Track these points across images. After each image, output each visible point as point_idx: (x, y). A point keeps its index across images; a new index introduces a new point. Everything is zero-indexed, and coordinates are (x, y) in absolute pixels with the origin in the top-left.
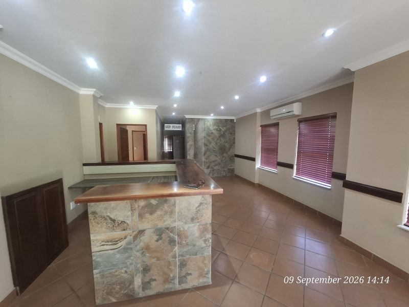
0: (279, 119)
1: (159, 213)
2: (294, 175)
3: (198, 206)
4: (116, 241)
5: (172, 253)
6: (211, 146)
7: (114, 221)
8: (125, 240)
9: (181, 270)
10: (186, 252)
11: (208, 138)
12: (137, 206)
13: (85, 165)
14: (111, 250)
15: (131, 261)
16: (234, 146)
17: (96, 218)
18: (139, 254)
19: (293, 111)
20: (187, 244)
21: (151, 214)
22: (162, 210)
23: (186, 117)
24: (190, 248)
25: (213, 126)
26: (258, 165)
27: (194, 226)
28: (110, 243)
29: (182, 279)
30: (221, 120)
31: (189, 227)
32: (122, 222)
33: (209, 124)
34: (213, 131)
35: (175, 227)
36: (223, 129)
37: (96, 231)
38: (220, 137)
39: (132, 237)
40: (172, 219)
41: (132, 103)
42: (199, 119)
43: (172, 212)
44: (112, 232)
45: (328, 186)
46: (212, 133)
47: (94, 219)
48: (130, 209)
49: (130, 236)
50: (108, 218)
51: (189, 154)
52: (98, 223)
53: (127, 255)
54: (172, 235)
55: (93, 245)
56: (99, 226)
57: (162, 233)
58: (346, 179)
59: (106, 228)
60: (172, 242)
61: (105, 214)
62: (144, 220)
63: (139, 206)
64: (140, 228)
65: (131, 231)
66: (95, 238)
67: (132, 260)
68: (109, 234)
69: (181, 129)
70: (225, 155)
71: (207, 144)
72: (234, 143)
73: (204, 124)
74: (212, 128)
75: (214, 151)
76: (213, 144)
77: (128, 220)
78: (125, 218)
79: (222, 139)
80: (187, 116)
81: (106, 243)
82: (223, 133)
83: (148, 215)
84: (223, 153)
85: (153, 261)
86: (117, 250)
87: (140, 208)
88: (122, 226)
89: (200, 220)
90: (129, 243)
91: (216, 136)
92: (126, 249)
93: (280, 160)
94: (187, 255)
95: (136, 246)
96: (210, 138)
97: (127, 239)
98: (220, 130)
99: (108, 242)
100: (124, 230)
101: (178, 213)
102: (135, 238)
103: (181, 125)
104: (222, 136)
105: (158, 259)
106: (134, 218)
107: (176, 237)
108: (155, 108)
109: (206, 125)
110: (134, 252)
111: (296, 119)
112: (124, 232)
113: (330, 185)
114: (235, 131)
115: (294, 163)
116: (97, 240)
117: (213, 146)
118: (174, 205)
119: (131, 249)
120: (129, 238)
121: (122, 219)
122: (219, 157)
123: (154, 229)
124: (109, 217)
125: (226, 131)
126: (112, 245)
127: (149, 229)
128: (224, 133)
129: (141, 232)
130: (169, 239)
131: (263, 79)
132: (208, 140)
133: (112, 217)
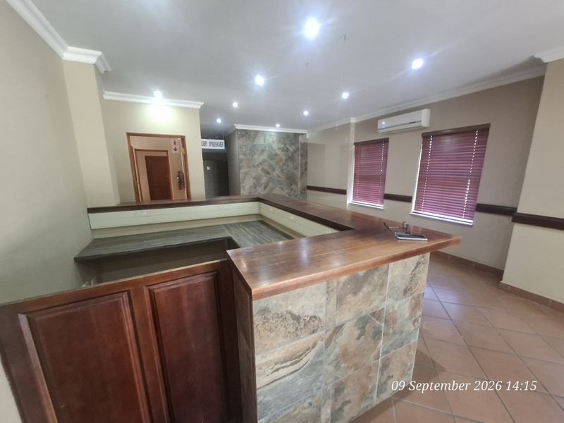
0: (390, 133)
1: (366, 289)
2: (413, 210)
3: (415, 269)
4: (300, 356)
5: (375, 353)
6: (274, 174)
7: (297, 318)
8: (314, 350)
9: (382, 374)
10: (392, 345)
11: (271, 162)
12: (335, 284)
13: (91, 210)
14: (290, 374)
15: (319, 384)
16: (307, 174)
17: (268, 320)
18: (331, 368)
19: (421, 121)
20: (395, 333)
21: (355, 294)
22: (370, 283)
23: (237, 128)
24: (396, 337)
25: (278, 143)
26: (350, 199)
27: (406, 302)
28: (289, 363)
29: (382, 387)
30: (288, 135)
31: (400, 306)
32: (311, 318)
33: (271, 140)
34: (278, 152)
35: (383, 309)
36: (291, 149)
37: (267, 347)
38: (286, 161)
39: (323, 342)
40: (381, 297)
41: (158, 94)
42: (258, 132)
43: (383, 285)
44: (294, 340)
45: (469, 222)
46: (276, 154)
47: (264, 323)
48: (325, 291)
49: (322, 340)
50: (288, 316)
51: (243, 187)
52: (271, 330)
53: (313, 375)
54: (378, 322)
55: (259, 376)
56: (273, 334)
57: (366, 323)
58: (518, 211)
59: (285, 337)
60: (377, 334)
61: (283, 310)
62: (344, 306)
63: (338, 283)
64: (337, 323)
65: (324, 331)
66: (264, 361)
67: (321, 382)
68: (288, 346)
69: (223, 148)
70: (293, 187)
71: (270, 171)
72: (306, 169)
73: (265, 140)
74: (275, 146)
75: (278, 181)
76: (277, 171)
77: (322, 312)
78: (317, 310)
79: (290, 163)
80: (239, 127)
81: (283, 365)
82: (290, 154)
83: (350, 298)
84: (291, 185)
85: (350, 372)
86: (300, 370)
87: (341, 285)
88: (310, 326)
89: (414, 290)
90: (319, 354)
91: (281, 160)
92: (313, 366)
93: (387, 191)
94: (391, 349)
95: (329, 355)
96: (273, 162)
97: (317, 347)
98: (288, 149)
99: (286, 361)
100: (314, 332)
101: (390, 284)
102: (328, 342)
103: (223, 141)
104: (291, 158)
105: (356, 367)
106: (331, 306)
107: (383, 325)
108: (199, 107)
109: (267, 142)
110: (325, 366)
111: (420, 133)
112: (313, 335)
113: (472, 221)
114: (307, 152)
115: (413, 194)
116: (266, 363)
117: (277, 174)
118: (386, 272)
119: (321, 362)
120: (321, 344)
121: (311, 313)
122: (286, 191)
123: (356, 320)
124: (290, 313)
125: (295, 151)
126: (291, 364)
127: (349, 321)
128: (292, 155)
129: (338, 329)
130: (373, 330)
131: (417, 64)
132: (271, 166)
133: (295, 312)
